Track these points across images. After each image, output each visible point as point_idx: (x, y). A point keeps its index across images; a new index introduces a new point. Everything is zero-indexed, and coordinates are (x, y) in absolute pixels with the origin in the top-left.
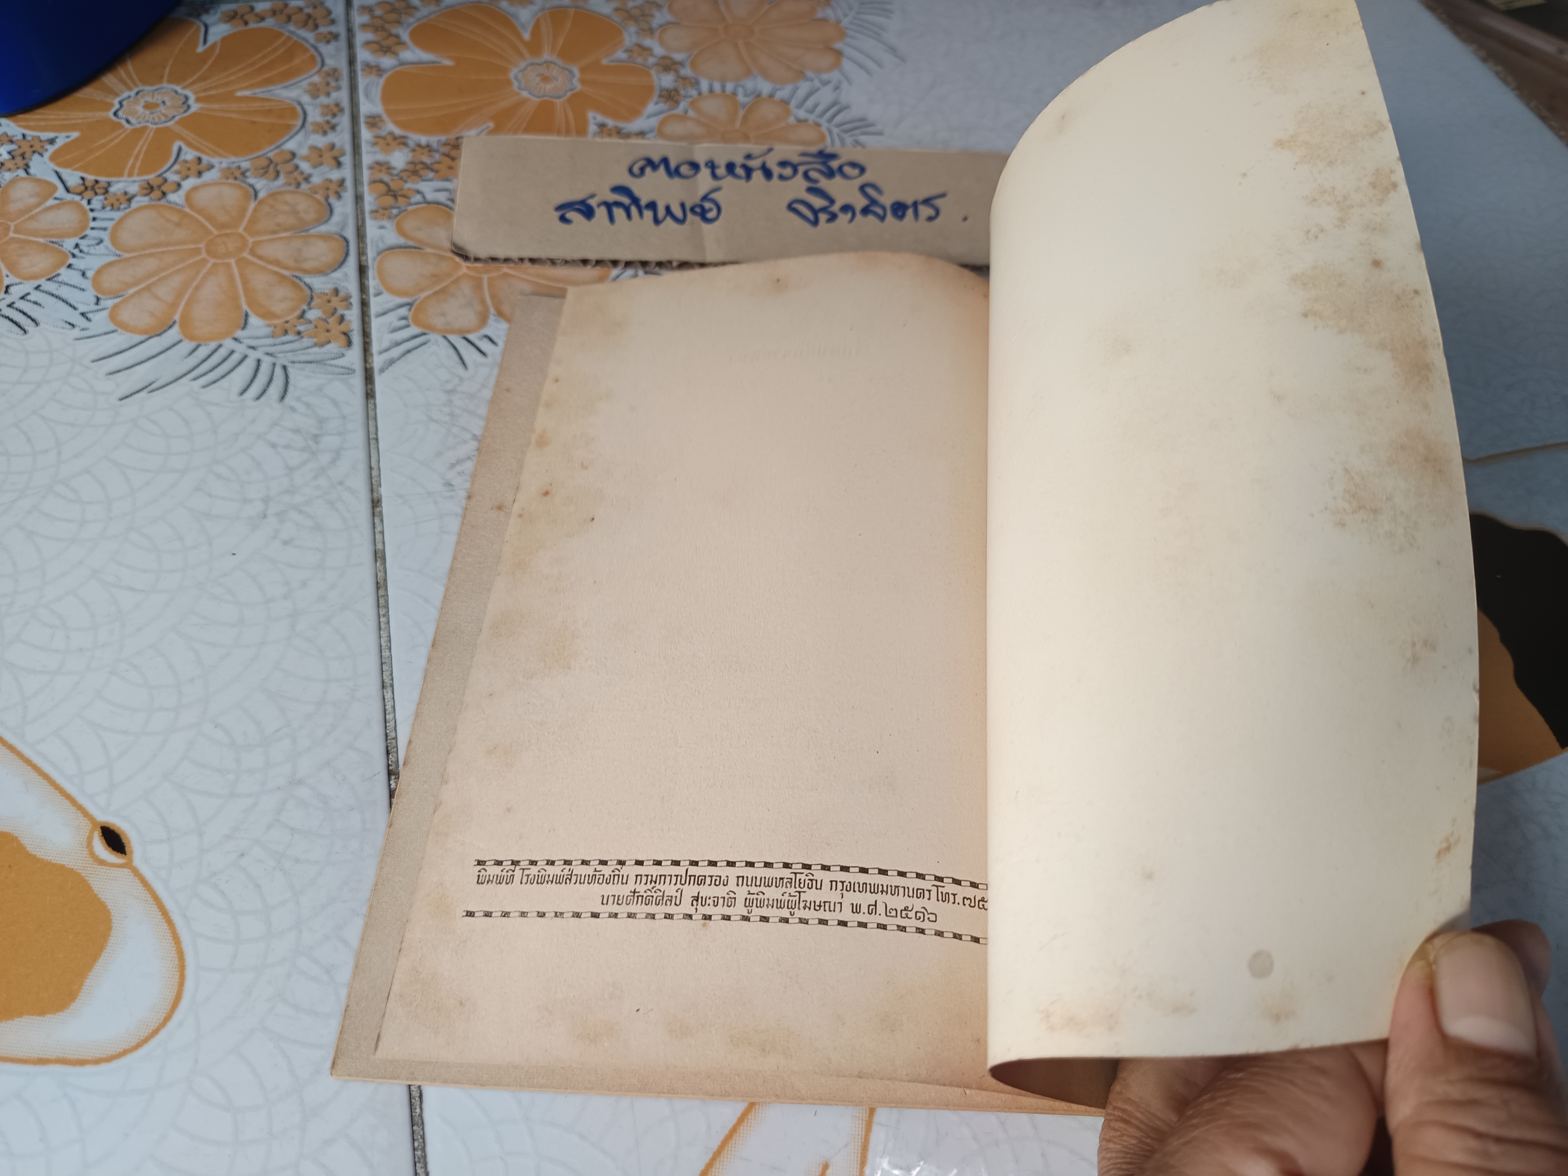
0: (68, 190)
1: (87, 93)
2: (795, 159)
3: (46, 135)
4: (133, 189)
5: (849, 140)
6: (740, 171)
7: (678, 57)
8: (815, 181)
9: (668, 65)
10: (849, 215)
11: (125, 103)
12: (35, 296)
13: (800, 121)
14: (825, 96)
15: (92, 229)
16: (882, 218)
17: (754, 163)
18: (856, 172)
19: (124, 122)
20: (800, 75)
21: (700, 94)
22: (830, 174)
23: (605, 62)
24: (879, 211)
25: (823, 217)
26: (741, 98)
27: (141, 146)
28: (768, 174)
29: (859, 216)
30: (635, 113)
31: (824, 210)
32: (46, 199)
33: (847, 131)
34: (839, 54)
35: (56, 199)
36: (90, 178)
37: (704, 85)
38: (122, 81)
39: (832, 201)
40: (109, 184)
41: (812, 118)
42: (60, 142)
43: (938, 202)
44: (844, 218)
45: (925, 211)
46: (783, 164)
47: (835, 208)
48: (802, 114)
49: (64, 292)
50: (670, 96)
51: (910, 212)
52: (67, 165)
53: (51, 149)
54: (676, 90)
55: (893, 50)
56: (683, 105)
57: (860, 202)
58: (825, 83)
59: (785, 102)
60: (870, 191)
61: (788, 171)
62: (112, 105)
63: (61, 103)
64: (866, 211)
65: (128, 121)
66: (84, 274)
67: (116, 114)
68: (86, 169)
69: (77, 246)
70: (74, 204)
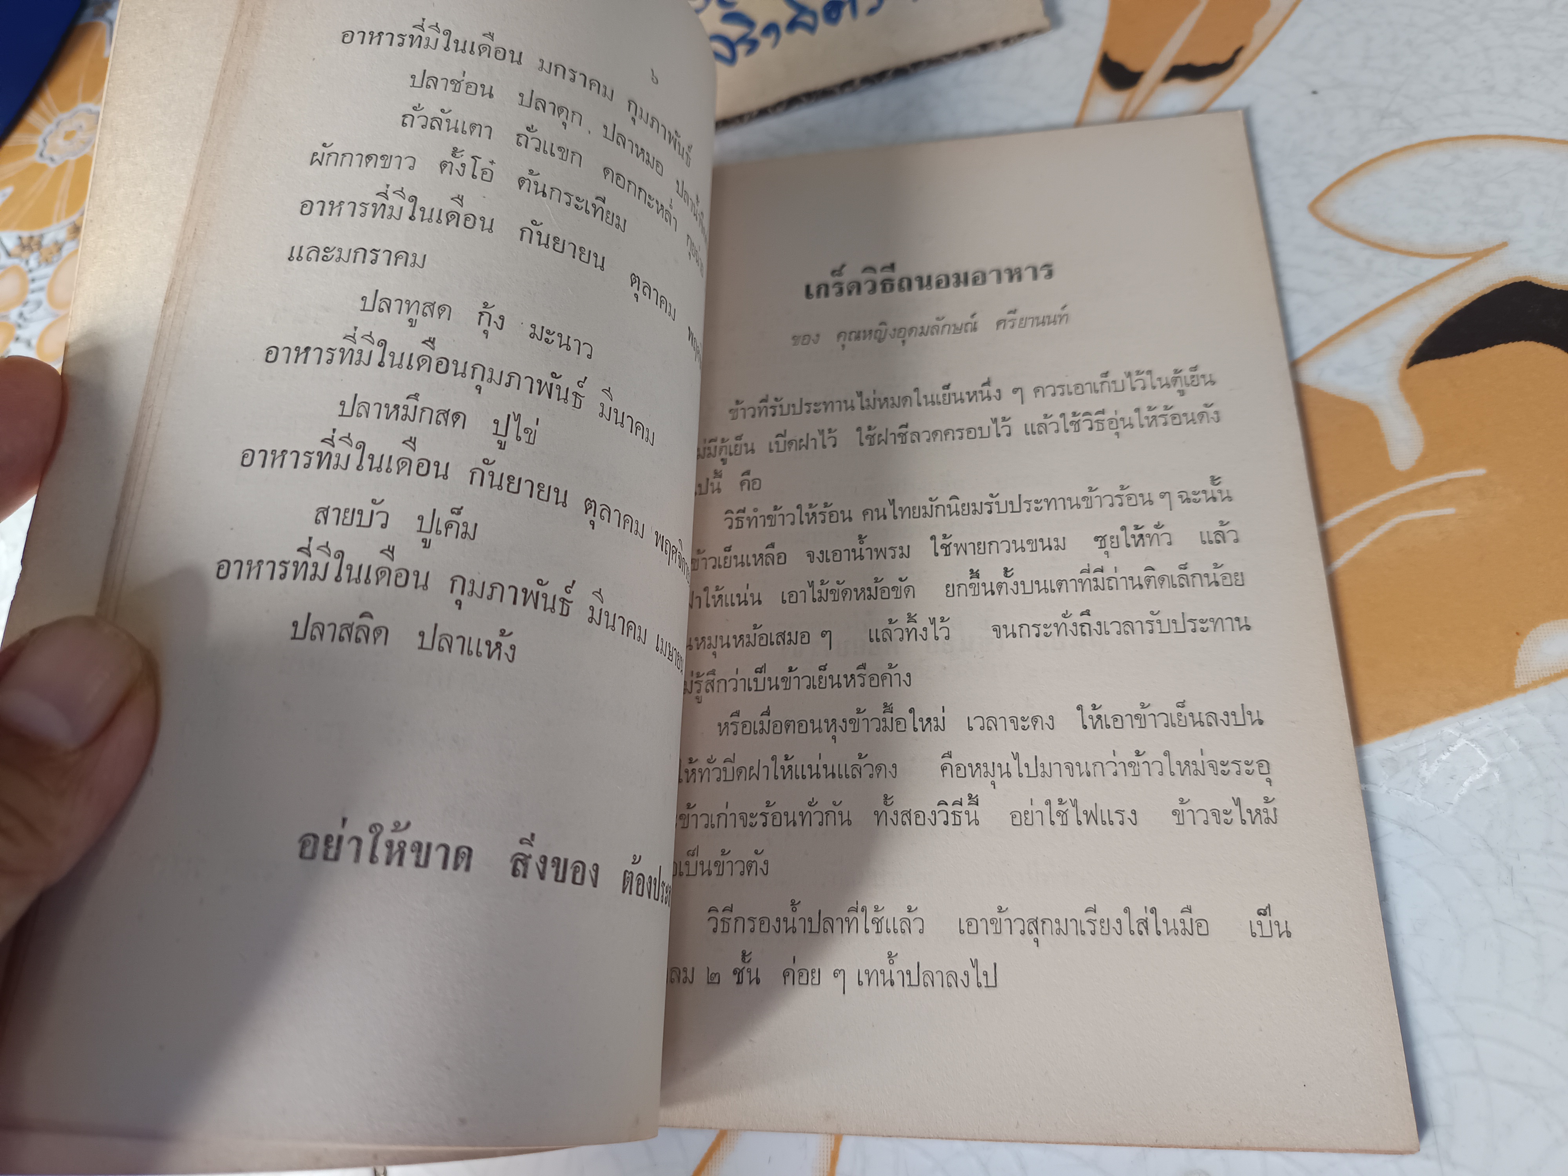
0: (8, 255)
1: (17, 138)
4: (62, 235)
8: (731, 4)
10: (773, 37)
11: (48, 140)
15: (33, 292)
16: (811, 29)
19: (48, 162)
24: (807, 19)
25: (741, 49)
27: (65, 184)
29: (784, 35)
31: (743, 39)
38: (43, 115)
39: (751, 24)
40: (42, 236)
44: (766, 43)
45: (865, 3)
47: (756, 33)
57: (785, 14)
62: (35, 146)
64: (793, 25)
65: (52, 159)
66: (29, 344)
67: (41, 155)
68: (20, 227)
69: (21, 315)
70: (15, 268)
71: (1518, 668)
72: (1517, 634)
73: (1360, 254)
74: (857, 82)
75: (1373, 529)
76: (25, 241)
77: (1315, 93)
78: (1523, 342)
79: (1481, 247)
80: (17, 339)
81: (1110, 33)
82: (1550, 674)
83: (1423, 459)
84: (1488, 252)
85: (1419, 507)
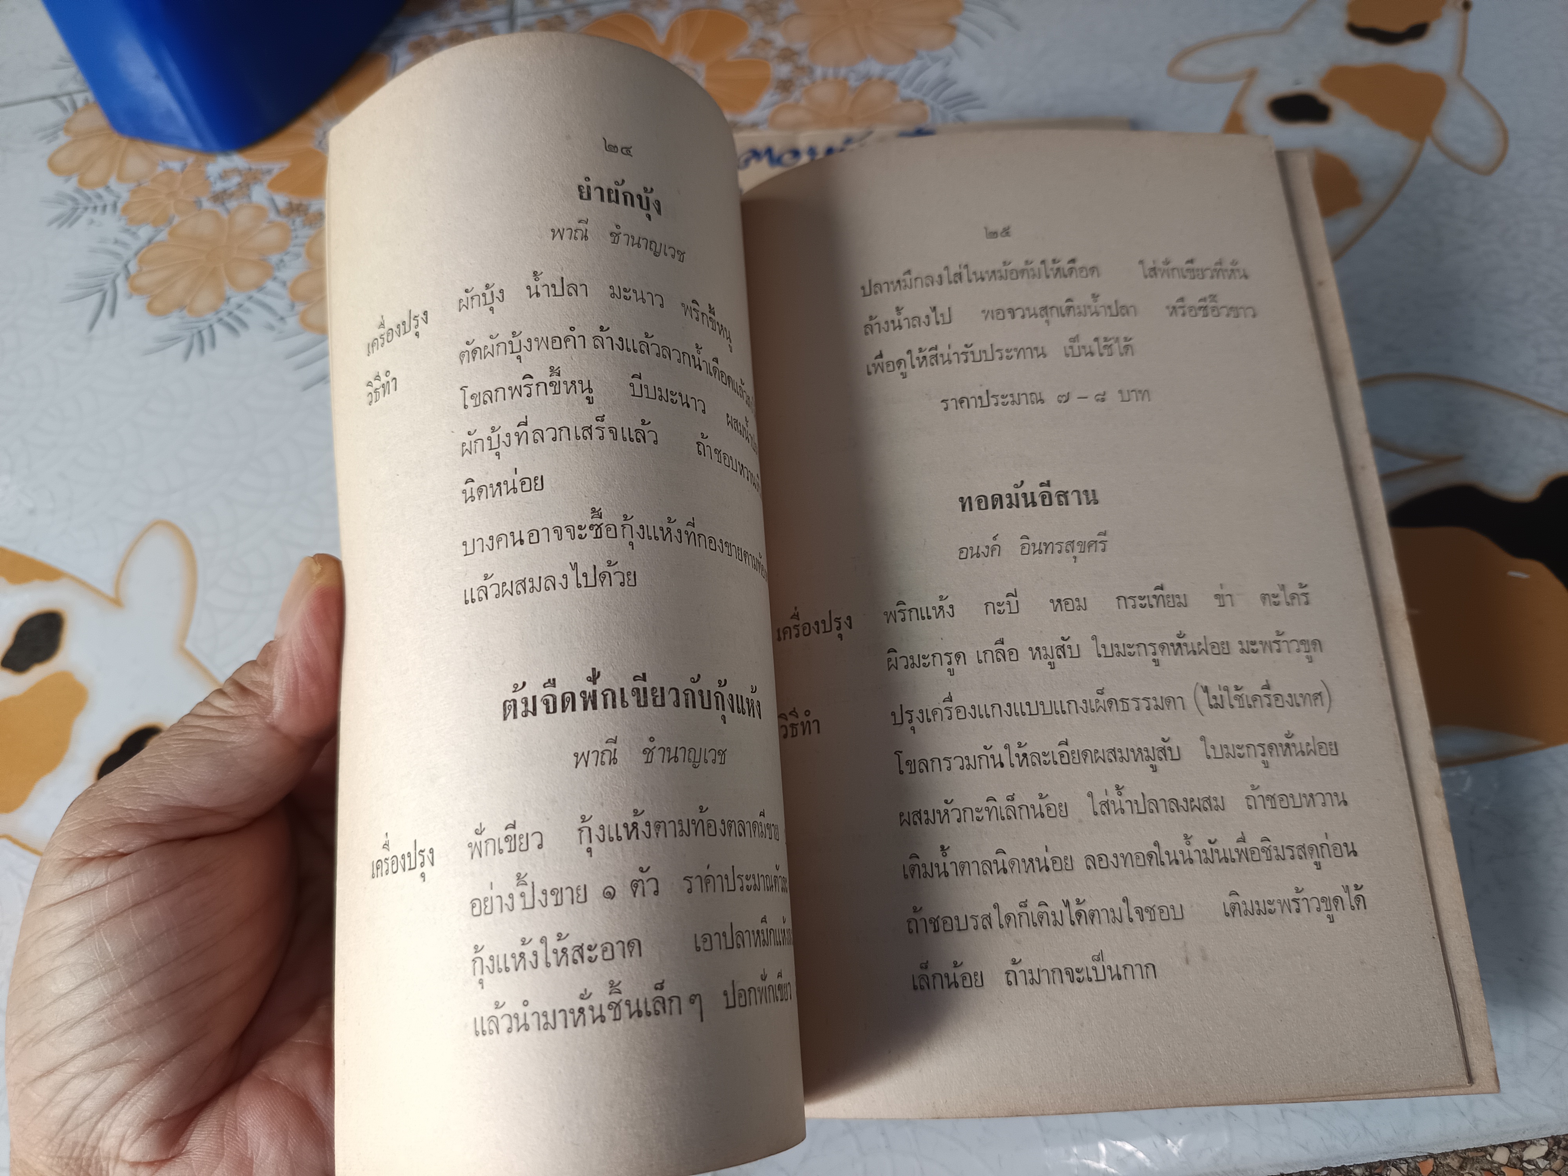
0: (278, 211)
1: (300, 126)
3: (264, 166)
7: (798, 46)
9: (787, 55)
11: (327, 133)
12: (248, 305)
13: (907, 101)
14: (934, 72)
15: (294, 246)
20: (912, 53)
21: (814, 82)
23: (729, 58)
26: (853, 82)
30: (749, 104)
32: (260, 221)
34: (954, 28)
35: (269, 221)
37: (819, 72)
38: (326, 114)
40: (309, 205)
41: (918, 96)
42: (275, 172)
48: (908, 92)
49: (269, 300)
50: (785, 86)
52: (278, 190)
53: (268, 179)
54: (791, 80)
55: (1009, 19)
56: (797, 94)
58: (935, 60)
59: (894, 83)
63: (279, 137)
66: (284, 284)
68: (290, 193)
69: (282, 261)
70: (282, 225)
76: (294, 206)
78: (1463, 528)
79: (1443, 456)
84: (1446, 461)
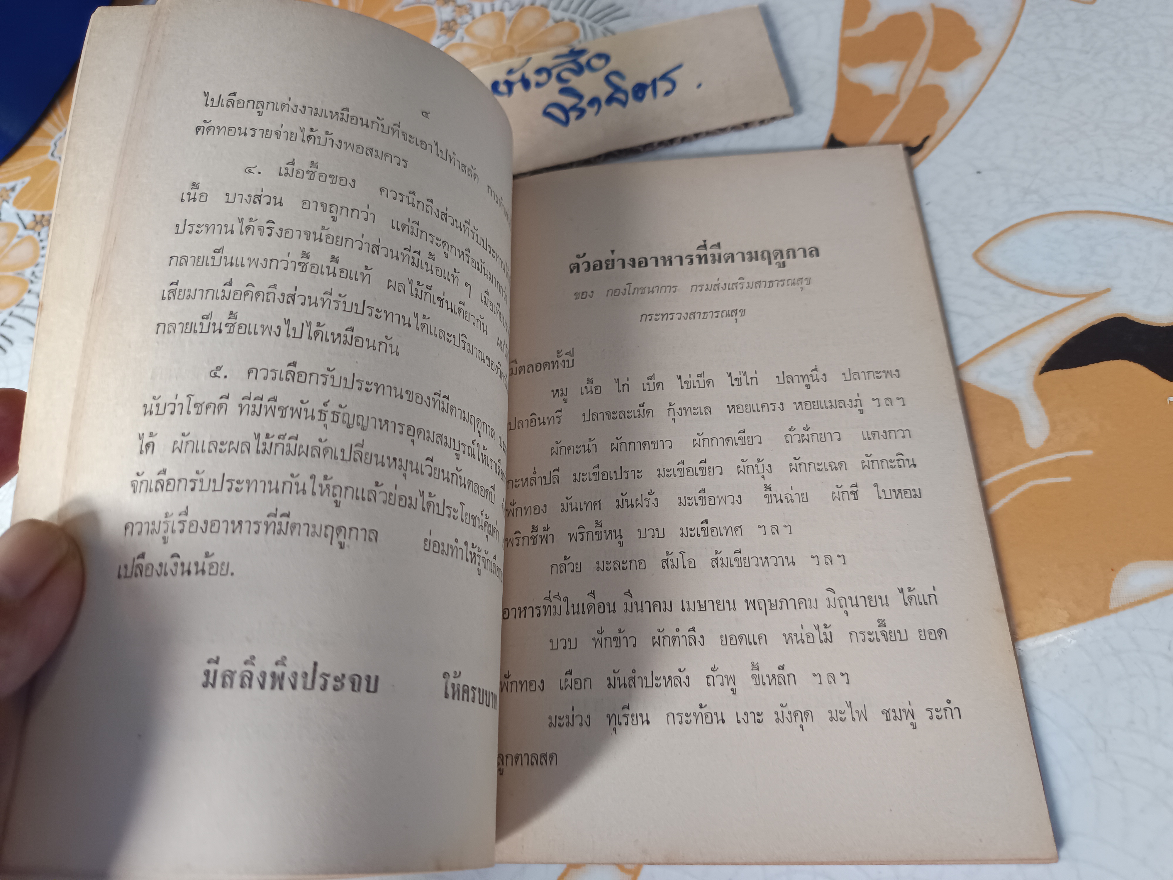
0: (25, 228)
1: (34, 141)
2: (549, 63)
3: (9, 185)
5: (599, 29)
6: (503, 88)
8: (566, 81)
10: (596, 107)
11: (58, 144)
12: (10, 321)
13: (559, 21)
15: (42, 257)
16: (624, 104)
17: (515, 77)
18: (602, 62)
19: (57, 160)
21: (473, 18)
22: (579, 71)
23: (397, 9)
24: (621, 96)
25: (573, 115)
26: (508, 13)
28: (526, 83)
29: (604, 106)
31: (574, 108)
32: (11, 238)
33: (596, 22)
35: (19, 237)
36: (39, 213)
37: (477, 9)
38: (55, 125)
39: (580, 97)
41: (567, 16)
42: (18, 189)
43: (674, 75)
44: (591, 111)
45: (663, 86)
46: (539, 71)
47: (584, 104)
48: (558, 14)
49: (27, 314)
50: (450, 27)
51: (649, 91)
52: (23, 206)
53: (13, 195)
54: (454, 20)
56: (460, 32)
57: (605, 91)
59: (545, 7)
60: (614, 79)
61: (544, 77)
62: (48, 148)
63: (18, 155)
64: (610, 100)
66: (38, 296)
67: (52, 155)
68: (34, 207)
69: (33, 273)
70: (30, 238)
71: (1112, 595)
72: (1112, 570)
73: (1009, 291)
74: (656, 145)
75: (1013, 489)
76: (38, 218)
77: (979, 172)
78: (1120, 361)
79: (1093, 291)
80: (30, 291)
81: (836, 120)
82: (1135, 601)
83: (1048, 440)
84: (1097, 294)
85: (1045, 476)
